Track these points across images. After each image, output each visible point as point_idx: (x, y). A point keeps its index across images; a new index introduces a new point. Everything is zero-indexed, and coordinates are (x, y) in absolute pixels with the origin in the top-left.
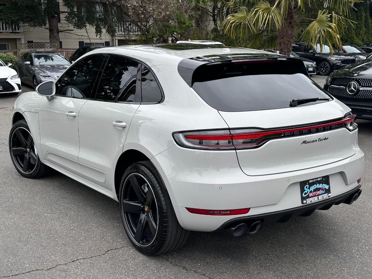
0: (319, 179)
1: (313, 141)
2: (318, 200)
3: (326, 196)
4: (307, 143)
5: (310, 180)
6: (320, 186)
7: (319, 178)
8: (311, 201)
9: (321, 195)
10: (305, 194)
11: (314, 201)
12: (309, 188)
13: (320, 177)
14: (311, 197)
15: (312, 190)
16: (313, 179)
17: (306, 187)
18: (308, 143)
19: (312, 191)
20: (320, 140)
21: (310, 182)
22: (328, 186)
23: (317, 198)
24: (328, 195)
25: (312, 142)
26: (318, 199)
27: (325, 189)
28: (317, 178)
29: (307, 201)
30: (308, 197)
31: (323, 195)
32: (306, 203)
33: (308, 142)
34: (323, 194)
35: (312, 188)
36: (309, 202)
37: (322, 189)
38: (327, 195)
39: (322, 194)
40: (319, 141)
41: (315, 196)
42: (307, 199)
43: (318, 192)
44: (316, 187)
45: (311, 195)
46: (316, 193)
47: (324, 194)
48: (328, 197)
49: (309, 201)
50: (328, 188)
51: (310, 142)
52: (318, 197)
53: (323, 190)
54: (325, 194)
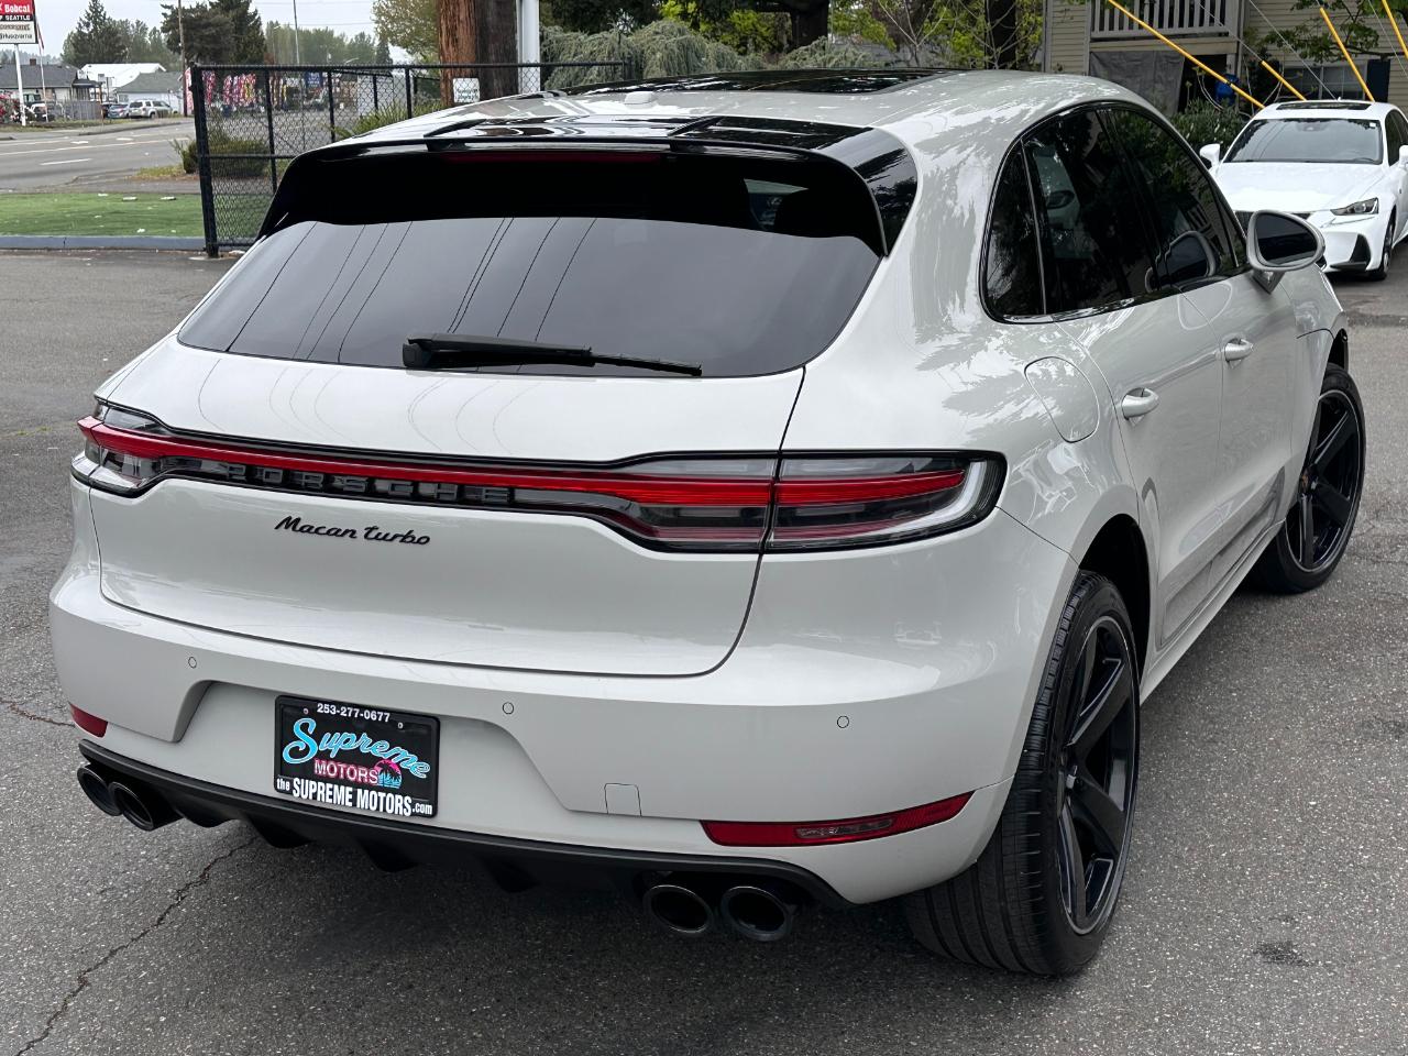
0: (372, 716)
1: (336, 533)
2: (354, 805)
3: (399, 807)
4: (301, 530)
5: (324, 702)
6: (380, 749)
7: (371, 709)
8: (315, 795)
9: (373, 792)
10: (295, 753)
11: (330, 801)
12: (317, 737)
13: (377, 709)
14: (318, 779)
15: (329, 752)
16: (339, 704)
17: (305, 727)
18: (308, 531)
19: (332, 756)
20: (376, 538)
21: (319, 711)
22: (426, 767)
23: (351, 797)
24: (413, 806)
25: (328, 533)
26: (354, 800)
27: (406, 772)
28: (362, 708)
29: (292, 787)
30: (307, 772)
31: (382, 795)
32: (290, 793)
33: (309, 529)
34: (387, 790)
35: (335, 742)
36: (304, 797)
37: (387, 768)
38: (409, 807)
39: (378, 789)
40: (366, 536)
41: (346, 783)
42: (296, 779)
43: (361, 774)
44: (352, 745)
45: (321, 768)
46: (352, 773)
47: (395, 792)
48: (413, 814)
49: (304, 790)
50: (425, 776)
51: (317, 531)
52: (354, 794)
53: (394, 775)
54: (399, 797)
